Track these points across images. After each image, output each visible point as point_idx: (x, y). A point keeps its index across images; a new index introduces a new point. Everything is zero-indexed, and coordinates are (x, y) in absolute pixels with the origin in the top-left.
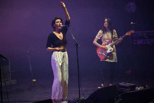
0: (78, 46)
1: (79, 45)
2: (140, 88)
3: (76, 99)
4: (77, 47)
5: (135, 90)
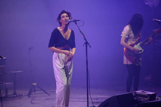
4: (86, 46)
5: (155, 100)
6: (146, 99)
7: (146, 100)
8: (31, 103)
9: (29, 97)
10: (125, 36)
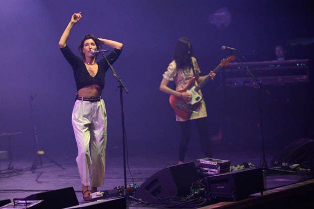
0: (123, 89)
1: (125, 88)
2: (239, 168)
3: (119, 187)
4: (121, 91)
5: (229, 172)
6: (214, 170)
7: (215, 172)
8: (36, 182)
9: (33, 173)
10: (168, 78)
